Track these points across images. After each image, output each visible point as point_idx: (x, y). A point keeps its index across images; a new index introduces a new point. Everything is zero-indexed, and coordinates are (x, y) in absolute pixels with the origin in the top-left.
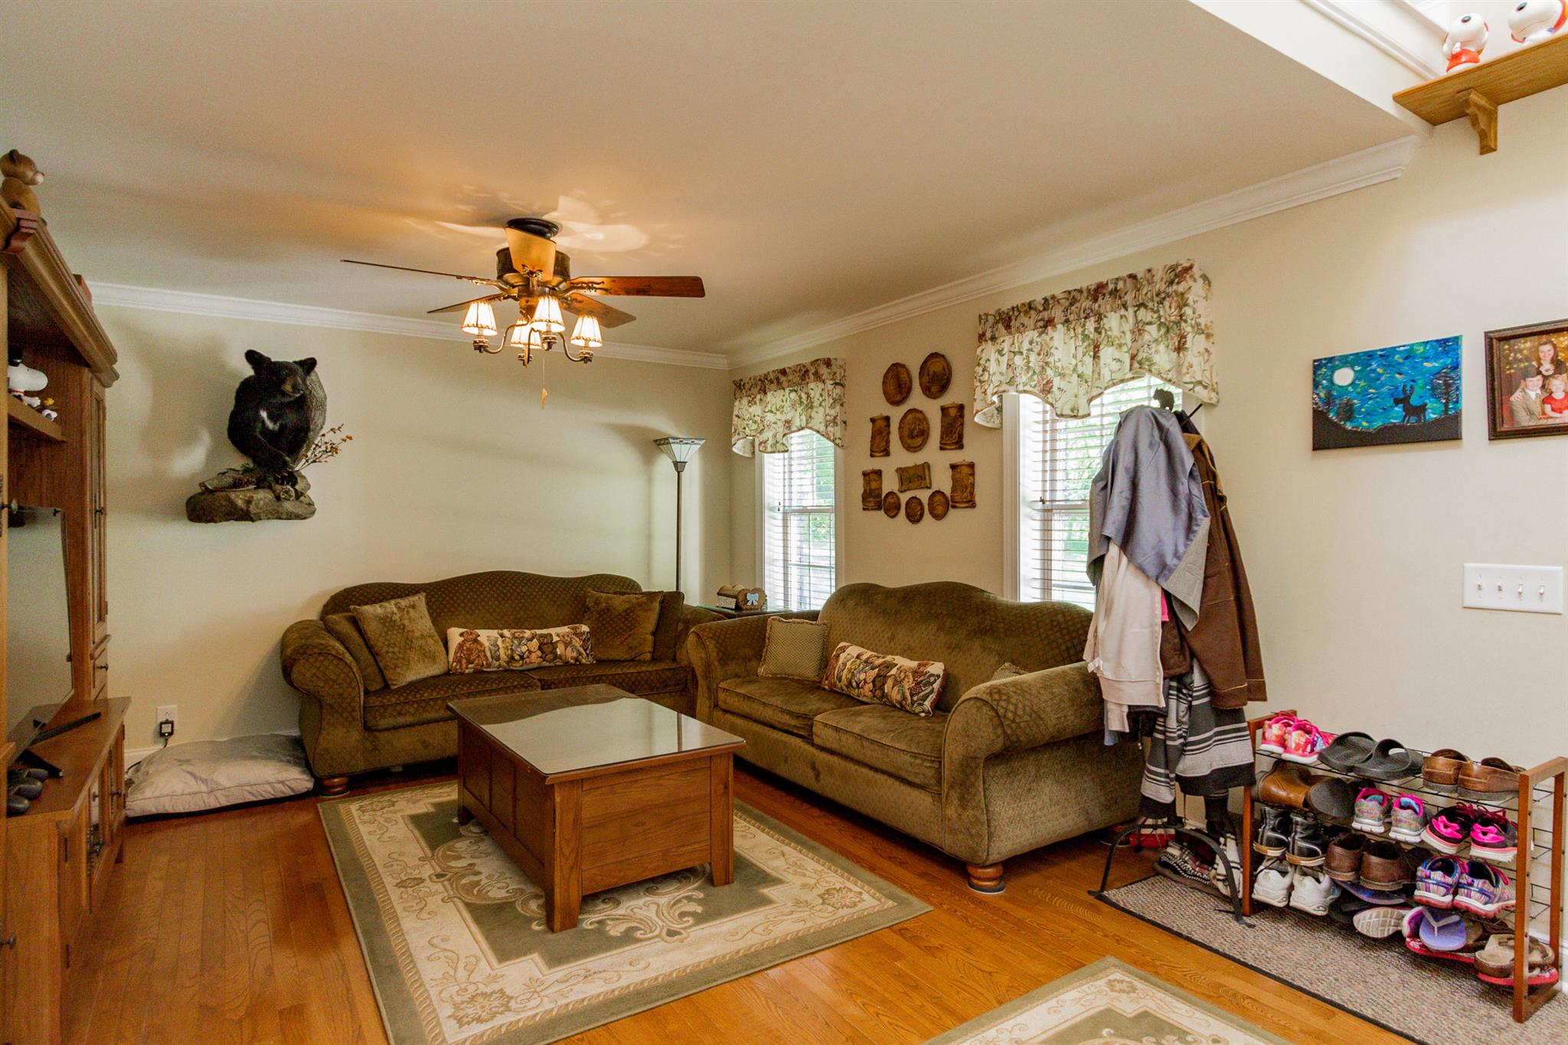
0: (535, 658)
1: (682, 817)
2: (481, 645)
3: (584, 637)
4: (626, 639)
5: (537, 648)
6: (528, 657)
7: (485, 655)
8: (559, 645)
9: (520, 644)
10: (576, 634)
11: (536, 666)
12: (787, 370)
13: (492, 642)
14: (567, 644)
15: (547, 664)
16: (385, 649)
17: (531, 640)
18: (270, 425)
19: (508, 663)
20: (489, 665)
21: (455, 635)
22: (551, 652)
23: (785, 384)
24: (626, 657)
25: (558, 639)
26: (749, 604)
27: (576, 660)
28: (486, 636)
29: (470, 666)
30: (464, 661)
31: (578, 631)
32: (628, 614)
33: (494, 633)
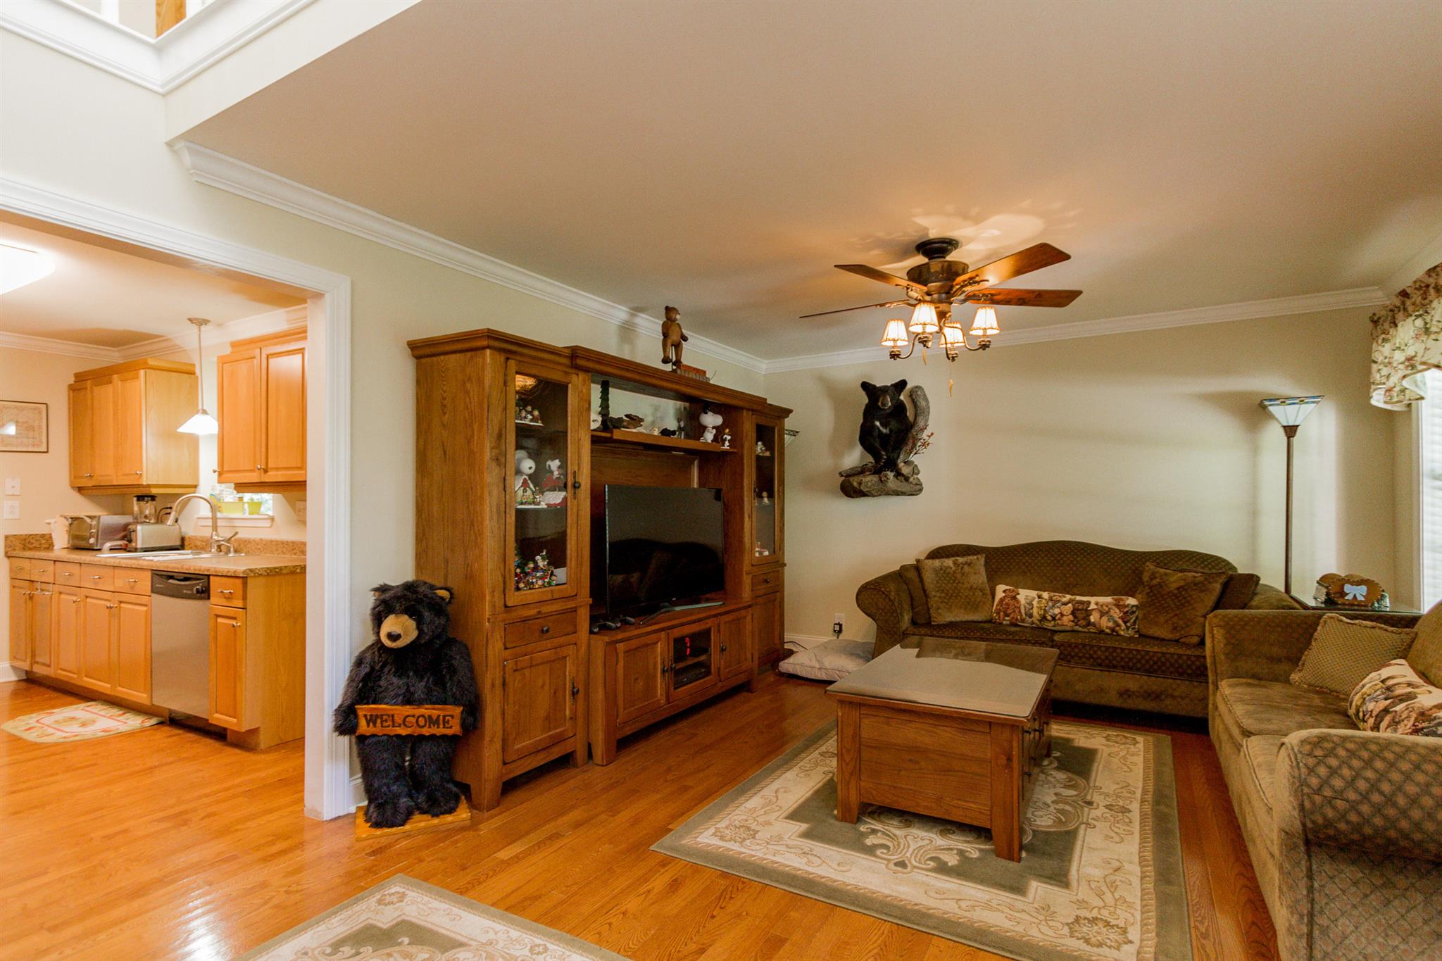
0: (1067, 621)
1: (958, 771)
2: (1018, 602)
3: (1126, 609)
4: (1172, 618)
5: (1069, 612)
6: (1059, 619)
7: (1020, 612)
8: (1094, 612)
9: (1053, 606)
10: (1118, 606)
11: (1068, 629)
12: (1409, 291)
13: (1028, 601)
14: (1102, 614)
15: (1080, 629)
16: (933, 593)
17: (1065, 604)
18: (884, 431)
19: (1040, 621)
20: (1023, 621)
21: (1001, 590)
22: (1084, 619)
23: (1410, 309)
24: (1170, 636)
25: (1096, 607)
26: (1349, 597)
27: (1113, 630)
28: (1025, 595)
29: (1007, 618)
30: (1002, 614)
31: (1121, 603)
32: (1180, 593)
33: (1034, 593)
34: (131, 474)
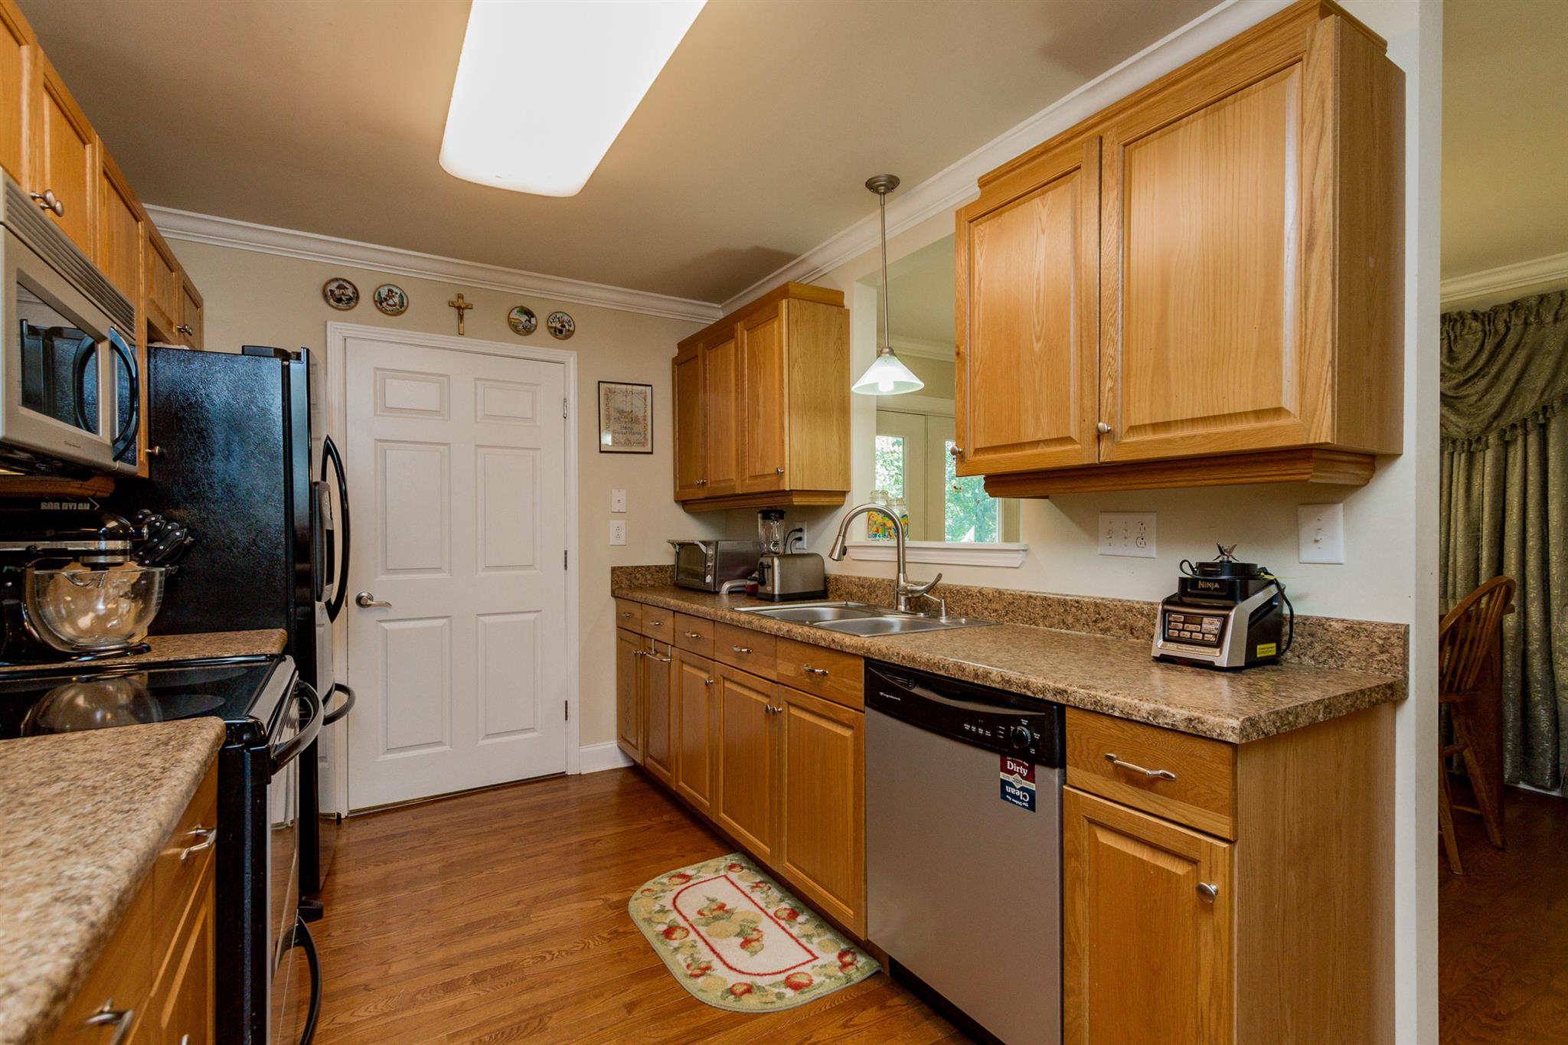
34: (764, 476)
